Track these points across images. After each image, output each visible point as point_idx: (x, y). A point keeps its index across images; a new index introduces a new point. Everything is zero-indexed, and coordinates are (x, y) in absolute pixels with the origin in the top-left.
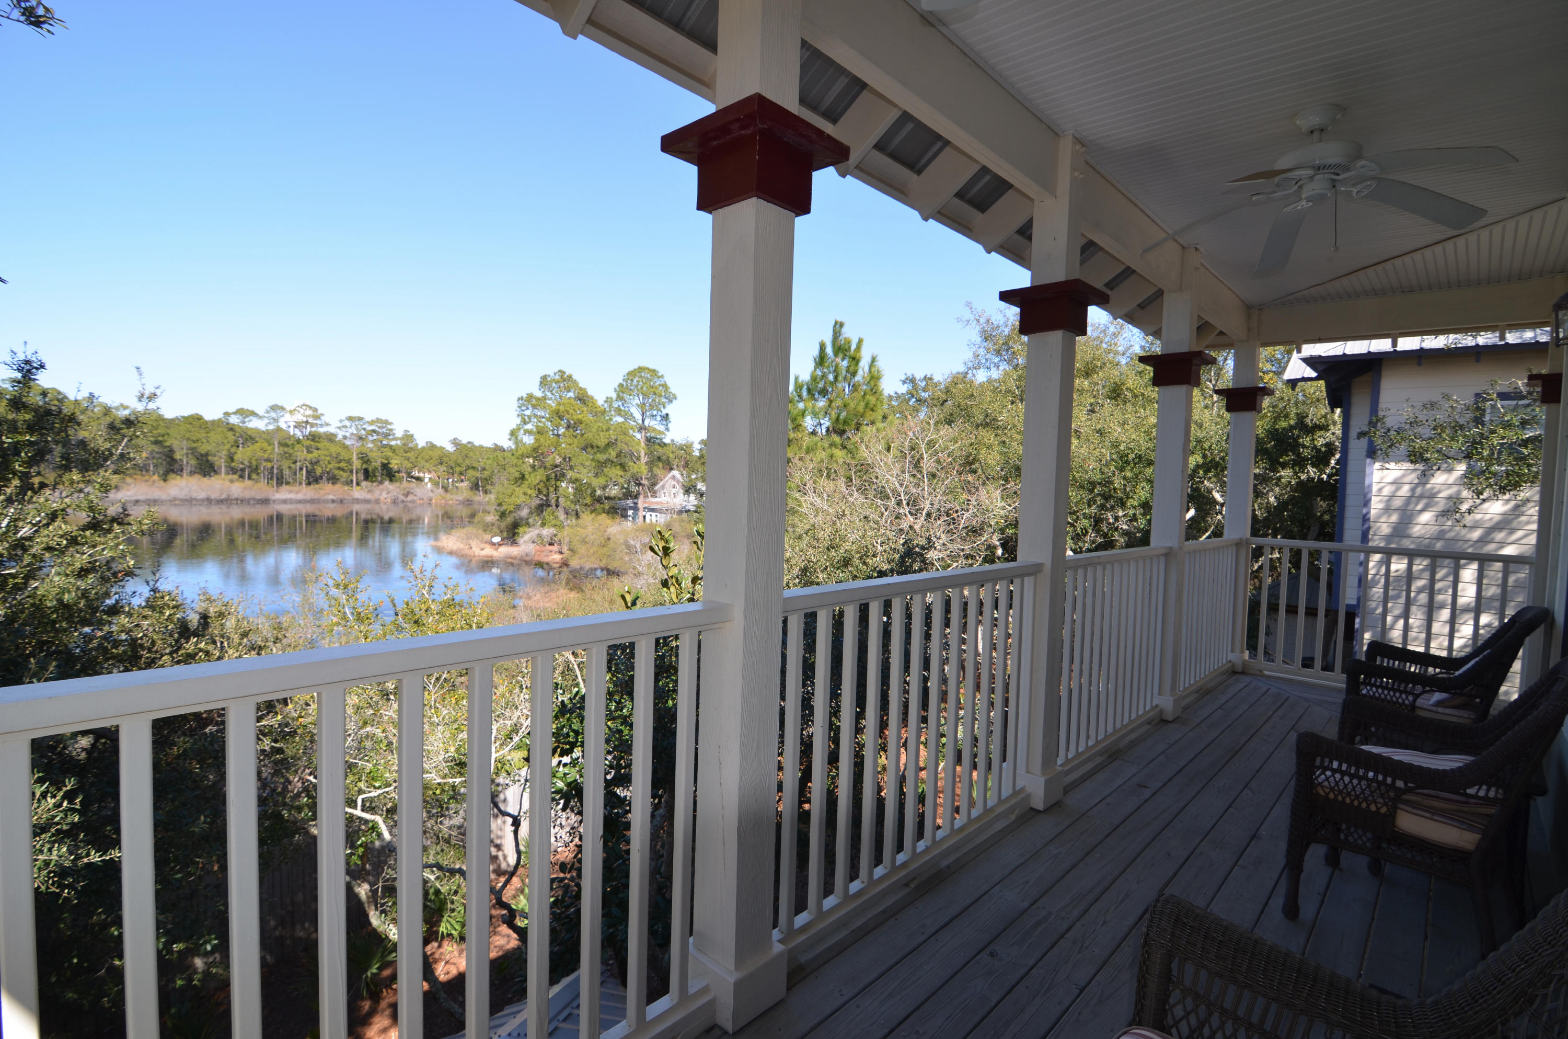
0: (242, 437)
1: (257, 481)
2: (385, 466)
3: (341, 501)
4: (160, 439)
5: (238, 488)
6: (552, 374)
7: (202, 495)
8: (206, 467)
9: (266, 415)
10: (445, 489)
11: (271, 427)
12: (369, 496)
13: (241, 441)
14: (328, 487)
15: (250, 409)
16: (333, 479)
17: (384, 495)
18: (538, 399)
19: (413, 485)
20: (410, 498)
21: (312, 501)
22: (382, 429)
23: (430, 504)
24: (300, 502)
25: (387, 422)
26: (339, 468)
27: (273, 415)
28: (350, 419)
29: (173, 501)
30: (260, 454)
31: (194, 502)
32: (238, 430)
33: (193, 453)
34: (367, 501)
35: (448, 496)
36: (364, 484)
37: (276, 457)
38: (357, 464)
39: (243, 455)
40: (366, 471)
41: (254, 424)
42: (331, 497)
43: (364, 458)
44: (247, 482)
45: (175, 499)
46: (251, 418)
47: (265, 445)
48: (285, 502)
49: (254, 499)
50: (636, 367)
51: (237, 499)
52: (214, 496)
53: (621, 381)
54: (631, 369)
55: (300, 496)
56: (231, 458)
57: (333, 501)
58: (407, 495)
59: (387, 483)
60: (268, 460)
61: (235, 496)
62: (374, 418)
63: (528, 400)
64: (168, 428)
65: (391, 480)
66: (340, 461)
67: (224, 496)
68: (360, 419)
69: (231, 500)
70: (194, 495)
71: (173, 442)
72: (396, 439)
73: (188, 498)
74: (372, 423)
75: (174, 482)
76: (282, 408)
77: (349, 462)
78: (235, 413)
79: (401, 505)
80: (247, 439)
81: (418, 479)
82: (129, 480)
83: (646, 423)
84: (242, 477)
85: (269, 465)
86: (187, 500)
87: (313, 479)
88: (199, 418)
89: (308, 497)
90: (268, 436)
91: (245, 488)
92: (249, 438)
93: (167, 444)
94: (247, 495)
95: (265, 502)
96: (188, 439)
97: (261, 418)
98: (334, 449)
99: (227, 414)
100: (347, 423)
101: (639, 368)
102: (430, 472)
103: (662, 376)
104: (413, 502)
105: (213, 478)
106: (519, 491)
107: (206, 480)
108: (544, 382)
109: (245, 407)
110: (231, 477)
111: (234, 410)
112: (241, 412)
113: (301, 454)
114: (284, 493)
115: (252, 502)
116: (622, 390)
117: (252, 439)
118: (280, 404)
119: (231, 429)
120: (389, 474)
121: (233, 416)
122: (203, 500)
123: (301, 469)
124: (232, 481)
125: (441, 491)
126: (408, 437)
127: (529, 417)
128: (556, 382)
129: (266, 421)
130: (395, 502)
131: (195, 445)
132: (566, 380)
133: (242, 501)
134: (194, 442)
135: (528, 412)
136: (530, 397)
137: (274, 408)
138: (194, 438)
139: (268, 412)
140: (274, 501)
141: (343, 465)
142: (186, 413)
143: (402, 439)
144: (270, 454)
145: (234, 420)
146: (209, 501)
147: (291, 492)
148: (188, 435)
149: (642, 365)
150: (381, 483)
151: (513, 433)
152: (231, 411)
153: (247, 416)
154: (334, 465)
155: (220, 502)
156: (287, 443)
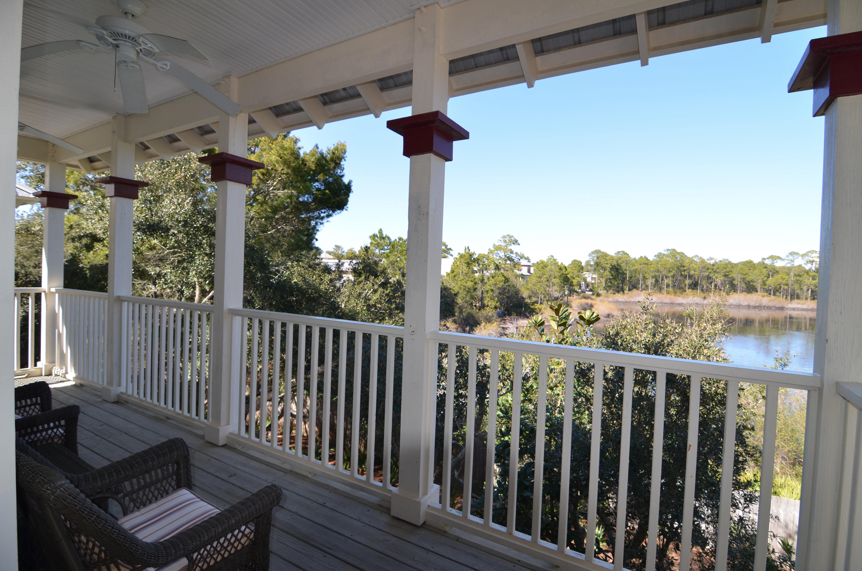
0: (771, 271)
1: (779, 296)
4: (727, 274)
5: (766, 300)
7: (746, 303)
8: (750, 288)
9: (787, 258)
11: (789, 265)
13: (771, 274)
15: (777, 255)
24: (804, 310)
27: (791, 258)
29: (730, 306)
30: (781, 281)
31: (741, 307)
32: (768, 267)
33: (743, 281)
37: (790, 283)
39: (771, 282)
41: (779, 264)
44: (772, 297)
45: (732, 304)
46: (778, 260)
47: (784, 276)
48: (794, 309)
49: (775, 307)
51: (765, 306)
52: (752, 304)
55: (805, 307)
56: (764, 283)
60: (787, 285)
61: (764, 304)
64: (732, 268)
67: (757, 305)
69: (761, 306)
70: (741, 303)
71: (734, 275)
73: (738, 304)
75: (732, 296)
76: (797, 254)
78: (768, 258)
80: (774, 273)
82: (711, 294)
84: (770, 294)
85: (786, 287)
86: (737, 306)
88: (750, 262)
89: (810, 307)
90: (788, 271)
91: (770, 301)
92: (774, 271)
93: (730, 276)
94: (771, 304)
95: (782, 309)
96: (741, 274)
97: (783, 260)
99: (764, 259)
105: (753, 295)
107: (749, 296)
109: (774, 255)
110: (763, 294)
111: (768, 257)
112: (772, 258)
113: (809, 281)
114: (795, 304)
115: (773, 309)
117: (777, 272)
118: (795, 251)
119: (766, 267)
121: (767, 260)
122: (745, 306)
123: (808, 290)
124: (763, 296)
129: (786, 262)
131: (744, 276)
133: (769, 308)
134: (744, 275)
137: (792, 254)
138: (744, 273)
139: (788, 256)
140: (787, 309)
142: (744, 260)
144: (787, 281)
145: (768, 262)
146: (749, 307)
147: (799, 303)
148: (741, 271)
152: (766, 257)
153: (776, 259)
155: (755, 307)
156: (801, 273)
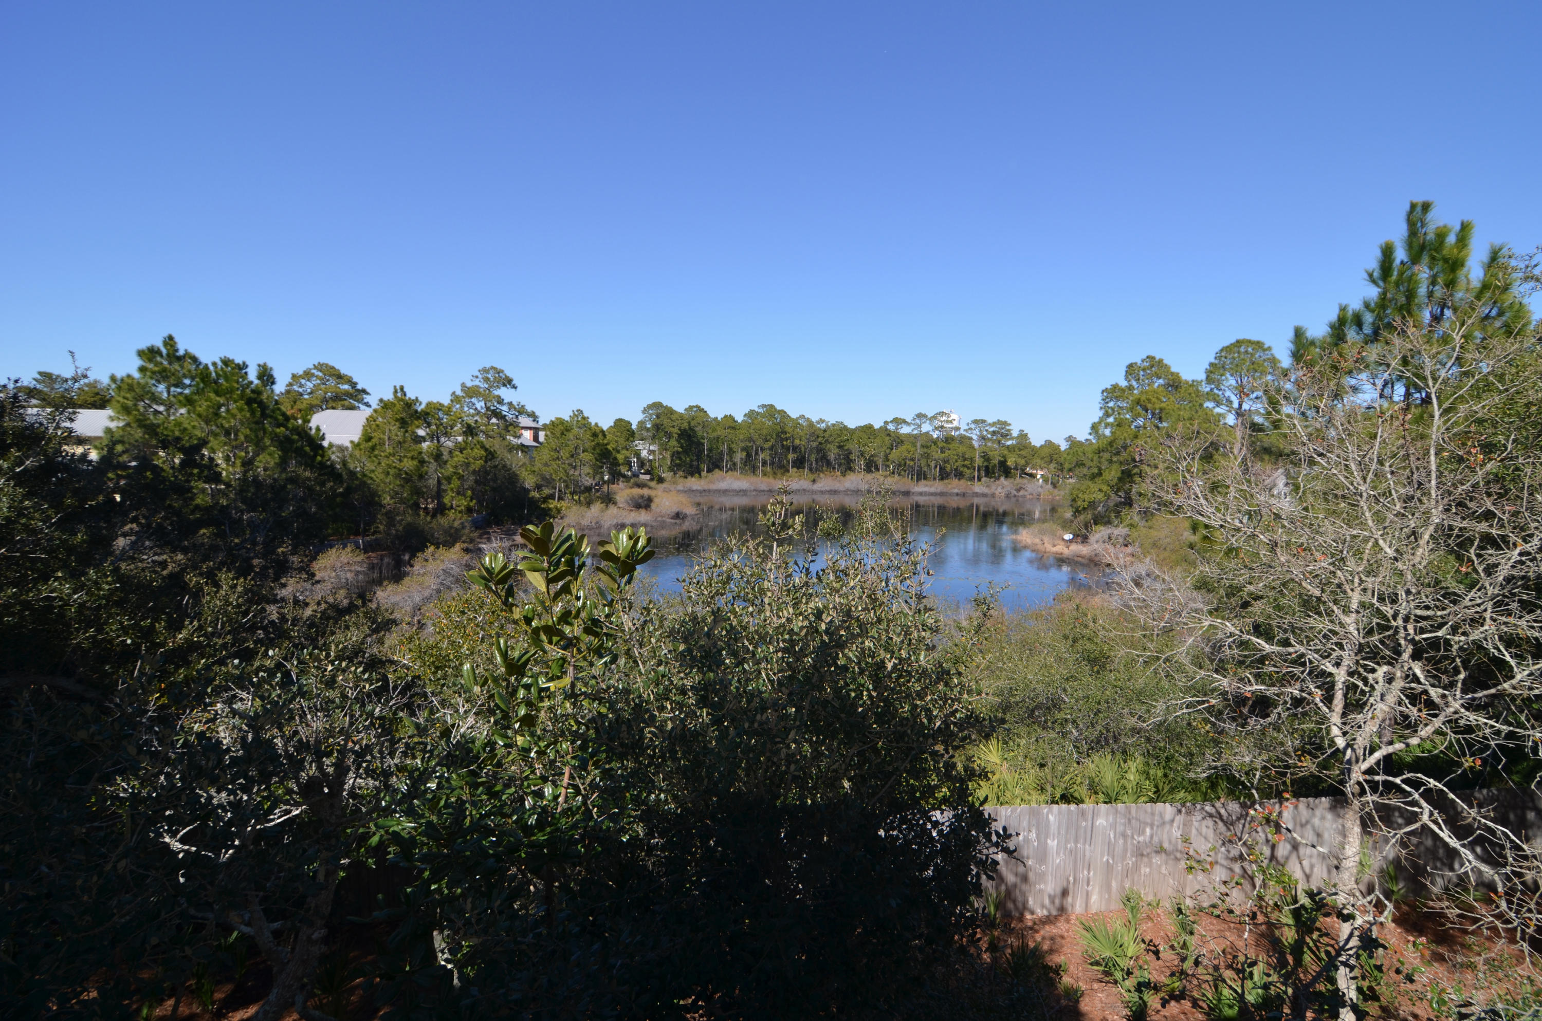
0: (895, 440)
1: (903, 477)
2: (1003, 464)
3: (964, 495)
4: (842, 444)
5: (889, 482)
6: (1139, 362)
7: (864, 487)
8: (871, 466)
9: (913, 422)
10: (1054, 485)
11: (915, 432)
12: (986, 490)
13: (895, 444)
14: (955, 482)
15: (903, 417)
16: (959, 475)
17: (999, 490)
18: (1123, 390)
19: (1025, 481)
20: (1021, 493)
21: (941, 494)
22: (1001, 430)
23: (1038, 499)
24: (932, 494)
25: (1005, 423)
26: (964, 466)
27: (918, 421)
28: (976, 422)
29: (846, 492)
30: (905, 454)
32: (892, 434)
33: (862, 455)
34: (984, 495)
35: (1056, 492)
36: (984, 479)
37: (917, 457)
38: (978, 461)
39: (895, 455)
40: (987, 468)
41: (905, 430)
42: (956, 491)
43: (985, 457)
44: (897, 478)
45: (848, 490)
46: (903, 425)
47: (910, 447)
48: (921, 494)
49: (901, 491)
50: (1233, 340)
51: (888, 491)
52: (873, 487)
53: (1213, 360)
54: (1227, 344)
55: (932, 490)
56: (887, 458)
57: (957, 494)
58: (1018, 490)
59: (1002, 479)
60: (912, 460)
61: (887, 488)
62: (995, 420)
63: (1113, 393)
64: (848, 435)
65: (1007, 477)
66: (965, 460)
67: (880, 488)
68: (983, 421)
70: (861, 487)
71: (853, 446)
72: (1012, 439)
73: (856, 489)
74: (994, 424)
75: (849, 477)
76: (925, 416)
77: (972, 460)
78: (891, 422)
79: (1013, 499)
80: (899, 443)
81: (1032, 476)
82: (822, 475)
83: (1245, 406)
84: (893, 473)
85: (912, 463)
86: (856, 491)
87: (944, 475)
88: (869, 427)
89: (939, 491)
90: (914, 440)
91: (895, 482)
92: (897, 441)
93: (847, 448)
94: (896, 487)
95: (907, 493)
96: (859, 444)
97: (909, 424)
98: (962, 449)
99: (898, 421)
100: (973, 426)
101: (1238, 341)
102: (1042, 469)
103: (1269, 348)
104: (1024, 496)
105: (874, 474)
106: (1094, 487)
107: (869, 476)
108: (1131, 369)
109: (899, 417)
110: (886, 473)
111: (891, 419)
113: (937, 454)
114: (922, 487)
115: (899, 494)
116: (1214, 372)
117: (902, 442)
118: (923, 412)
119: (889, 435)
120: (1005, 470)
121: (890, 424)
122: (864, 491)
123: (936, 467)
124: (887, 476)
125: (1049, 486)
126: (1023, 436)
127: (1112, 409)
128: (1144, 370)
129: (913, 427)
130: (1008, 496)
131: (863, 449)
132: (1155, 366)
133: (892, 492)
134: (863, 446)
135: (1111, 404)
136: (1115, 387)
137: (920, 416)
138: (863, 443)
139: (914, 420)
140: (913, 493)
141: (966, 463)
143: (1017, 438)
144: (913, 454)
145: (891, 427)
146: (869, 491)
147: (926, 486)
148: (859, 440)
149: (1241, 337)
150: (999, 478)
151: (1094, 427)
152: (889, 421)
153: (900, 424)
154: (960, 463)
156: (928, 443)
